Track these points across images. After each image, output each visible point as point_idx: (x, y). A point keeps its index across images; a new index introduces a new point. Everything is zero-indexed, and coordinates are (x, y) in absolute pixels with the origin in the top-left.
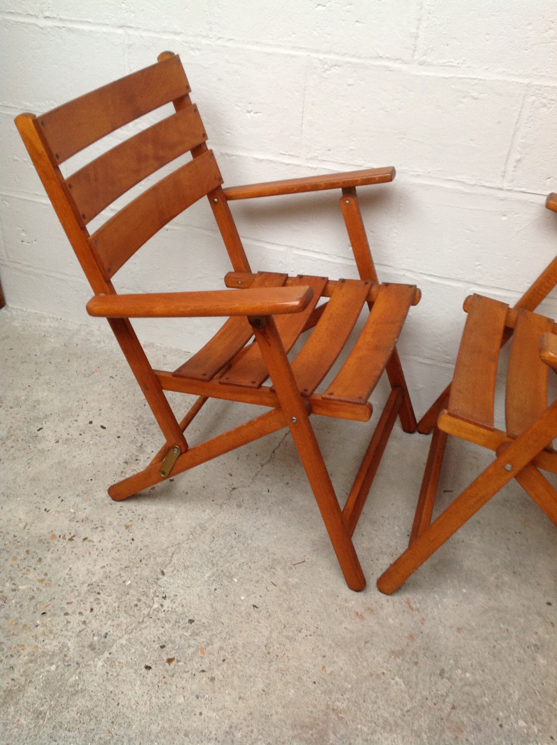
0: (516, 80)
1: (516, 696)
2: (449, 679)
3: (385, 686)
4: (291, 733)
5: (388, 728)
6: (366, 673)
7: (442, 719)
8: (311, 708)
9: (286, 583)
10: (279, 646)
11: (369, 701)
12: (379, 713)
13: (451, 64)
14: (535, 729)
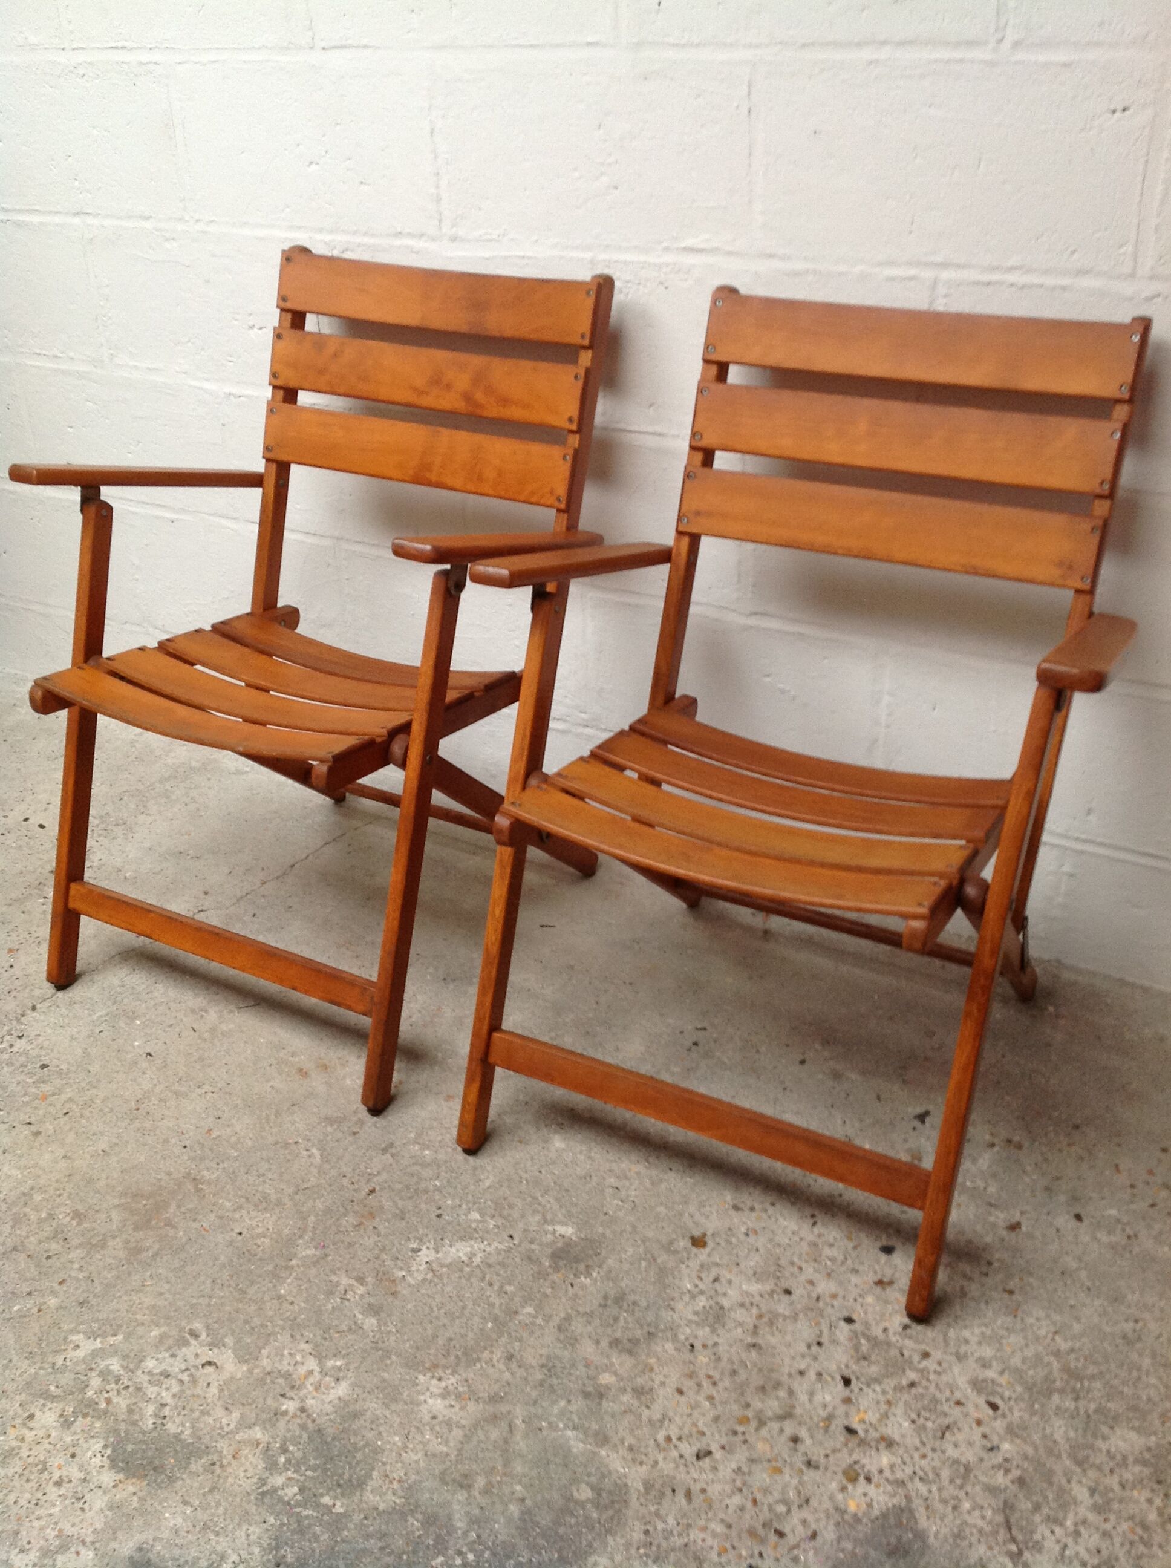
0: (575, 254)
1: (487, 1183)
2: (393, 1155)
3: (289, 1157)
4: (116, 1201)
5: (264, 1205)
6: (271, 1140)
7: (352, 1201)
8: (163, 1176)
9: (213, 1030)
10: (156, 1102)
11: (255, 1173)
12: (260, 1189)
13: (488, 237)
14: (491, 1223)
